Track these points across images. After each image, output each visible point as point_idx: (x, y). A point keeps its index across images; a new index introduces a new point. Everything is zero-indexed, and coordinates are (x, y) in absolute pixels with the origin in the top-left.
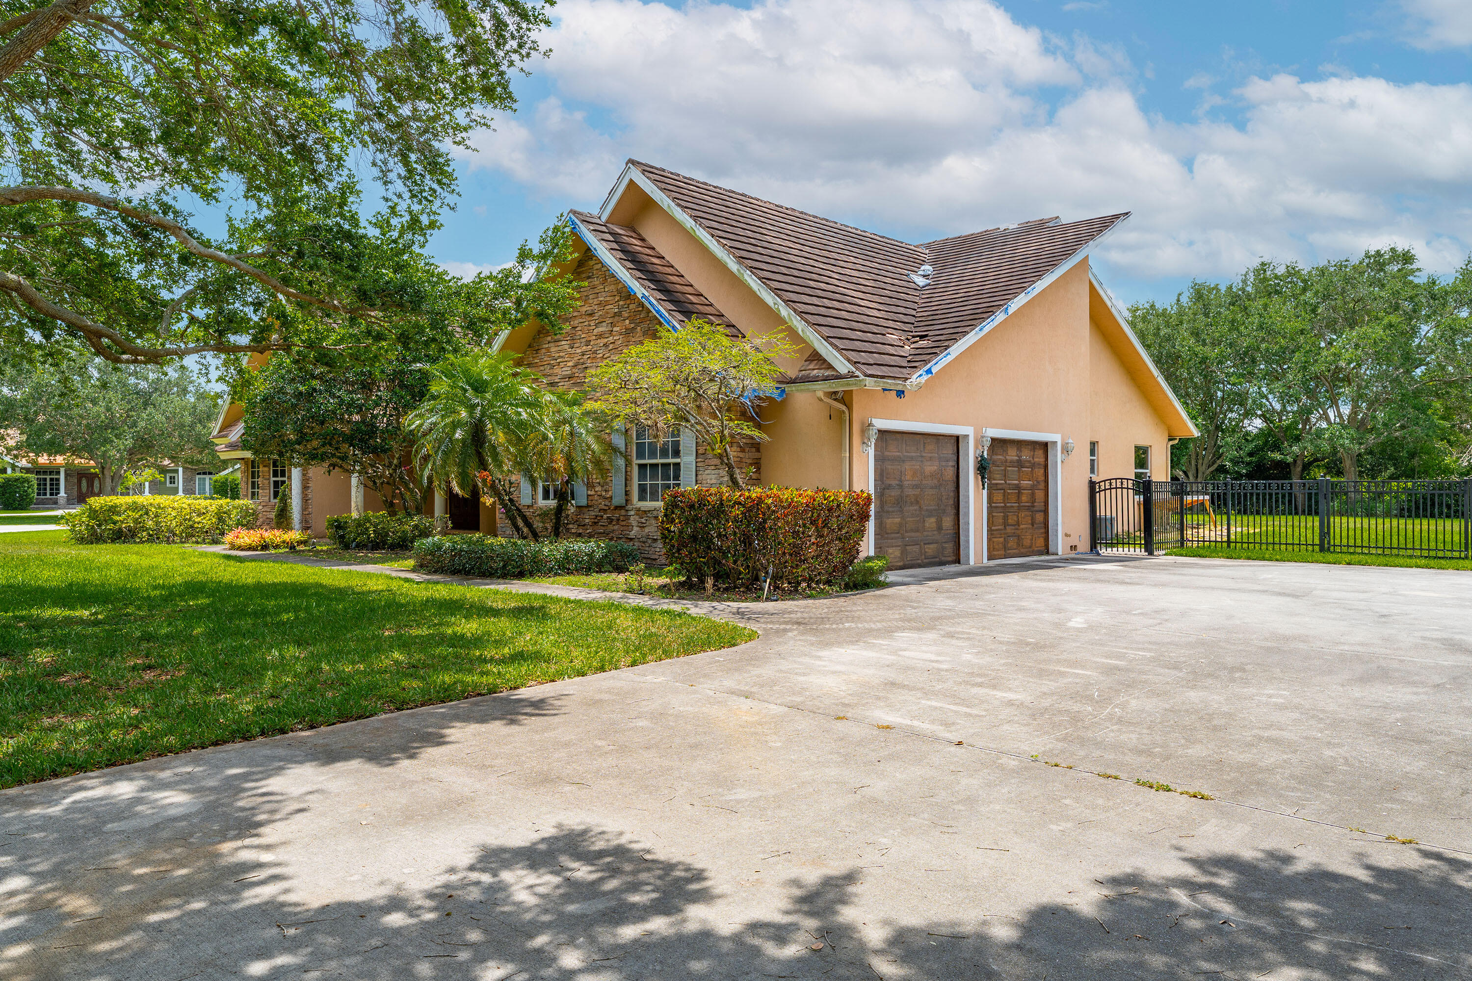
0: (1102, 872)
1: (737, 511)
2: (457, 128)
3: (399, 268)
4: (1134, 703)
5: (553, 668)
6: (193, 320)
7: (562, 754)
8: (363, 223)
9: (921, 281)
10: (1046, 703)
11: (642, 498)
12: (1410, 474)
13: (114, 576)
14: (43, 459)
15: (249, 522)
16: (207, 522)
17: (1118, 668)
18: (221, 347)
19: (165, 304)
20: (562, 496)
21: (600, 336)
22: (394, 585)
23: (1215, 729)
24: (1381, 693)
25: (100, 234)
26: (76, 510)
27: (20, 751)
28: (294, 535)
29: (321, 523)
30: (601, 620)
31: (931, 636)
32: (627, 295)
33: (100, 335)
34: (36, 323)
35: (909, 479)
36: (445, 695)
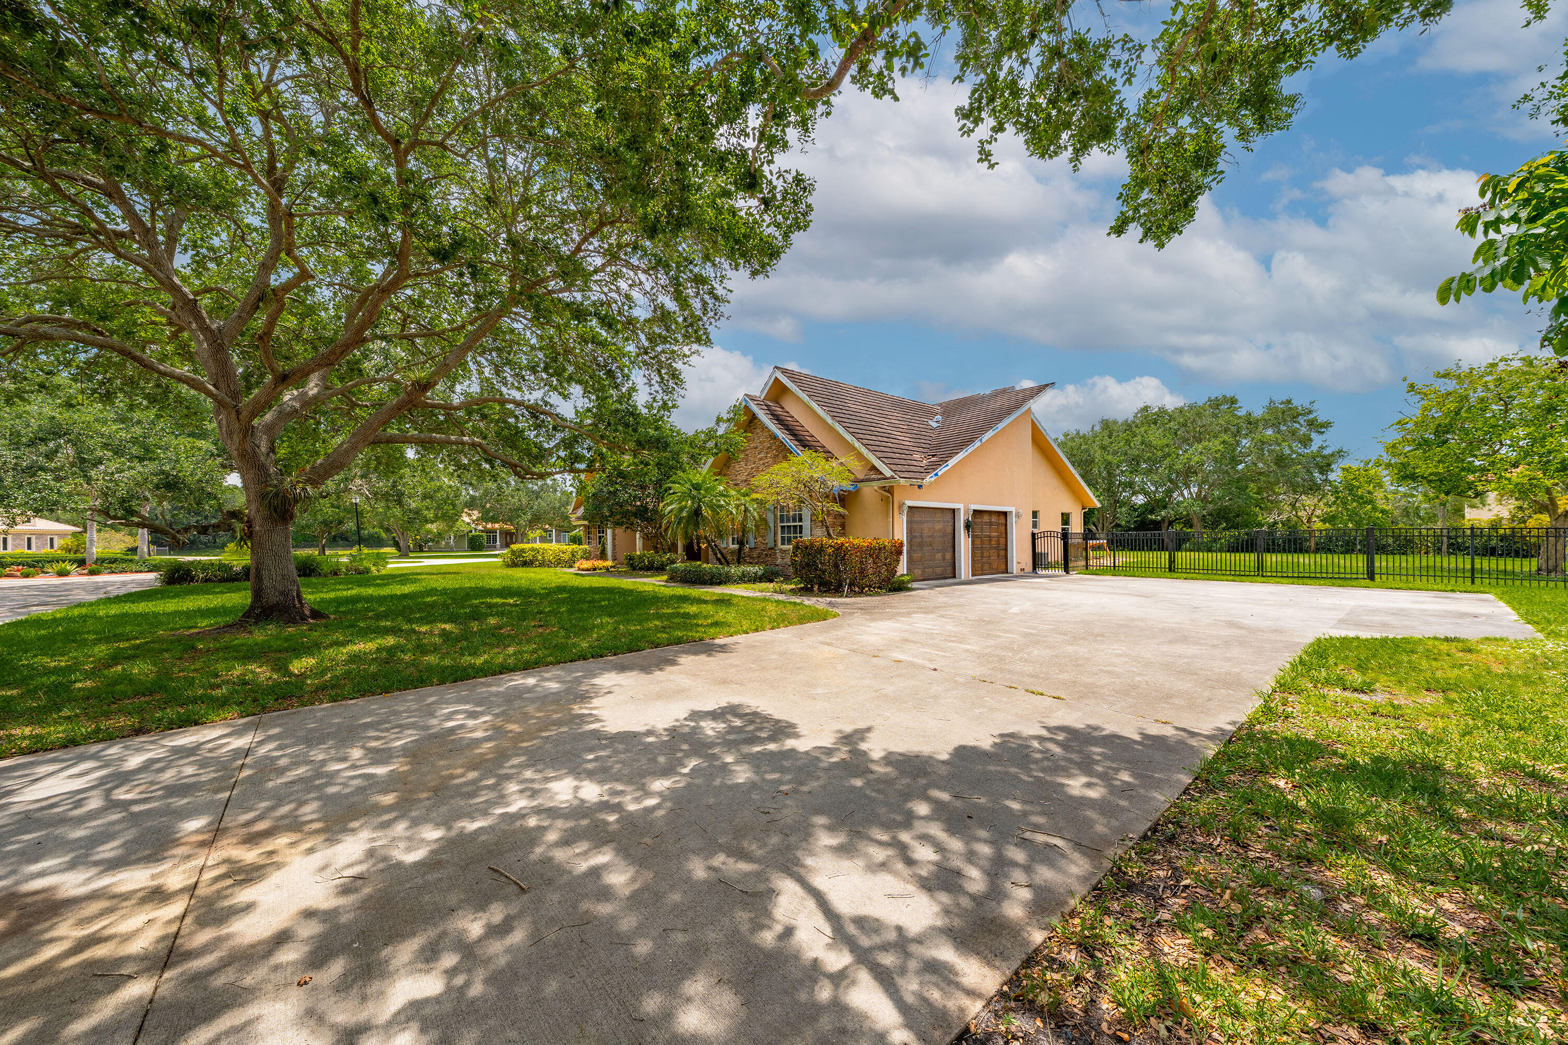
0: (996, 733)
1: (830, 550)
2: (685, 356)
3: (657, 429)
4: (1036, 652)
5: (732, 630)
6: (559, 457)
7: (734, 670)
8: (640, 407)
9: (935, 425)
10: (987, 651)
11: (783, 544)
12: (1236, 527)
13: (524, 583)
14: (489, 526)
15: (587, 556)
16: (566, 557)
17: (1031, 634)
18: (572, 470)
19: (546, 450)
20: (741, 543)
21: (761, 459)
22: (657, 589)
23: (1078, 665)
24: (1179, 649)
25: (516, 417)
26: (505, 551)
27: (486, 662)
28: (609, 563)
29: (623, 555)
30: (759, 606)
31: (931, 616)
32: (774, 438)
33: (516, 466)
34: (486, 461)
35: (926, 532)
36: (679, 641)
